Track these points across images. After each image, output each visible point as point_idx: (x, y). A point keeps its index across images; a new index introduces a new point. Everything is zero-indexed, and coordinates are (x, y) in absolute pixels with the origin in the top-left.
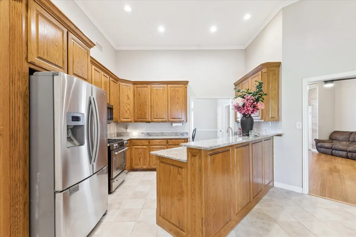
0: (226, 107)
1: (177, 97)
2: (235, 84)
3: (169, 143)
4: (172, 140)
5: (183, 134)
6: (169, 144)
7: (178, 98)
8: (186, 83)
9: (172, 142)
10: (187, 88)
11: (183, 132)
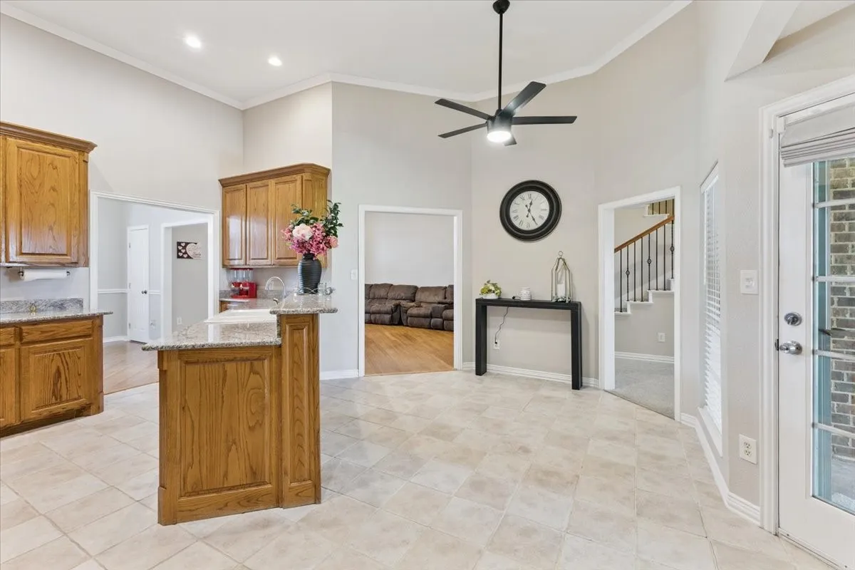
0: (167, 228)
1: (47, 187)
2: (223, 182)
3: (27, 338)
4: (40, 326)
5: (62, 304)
6: (24, 340)
7: (54, 189)
8: (83, 147)
9: (43, 332)
10: (87, 162)
11: (63, 297)
